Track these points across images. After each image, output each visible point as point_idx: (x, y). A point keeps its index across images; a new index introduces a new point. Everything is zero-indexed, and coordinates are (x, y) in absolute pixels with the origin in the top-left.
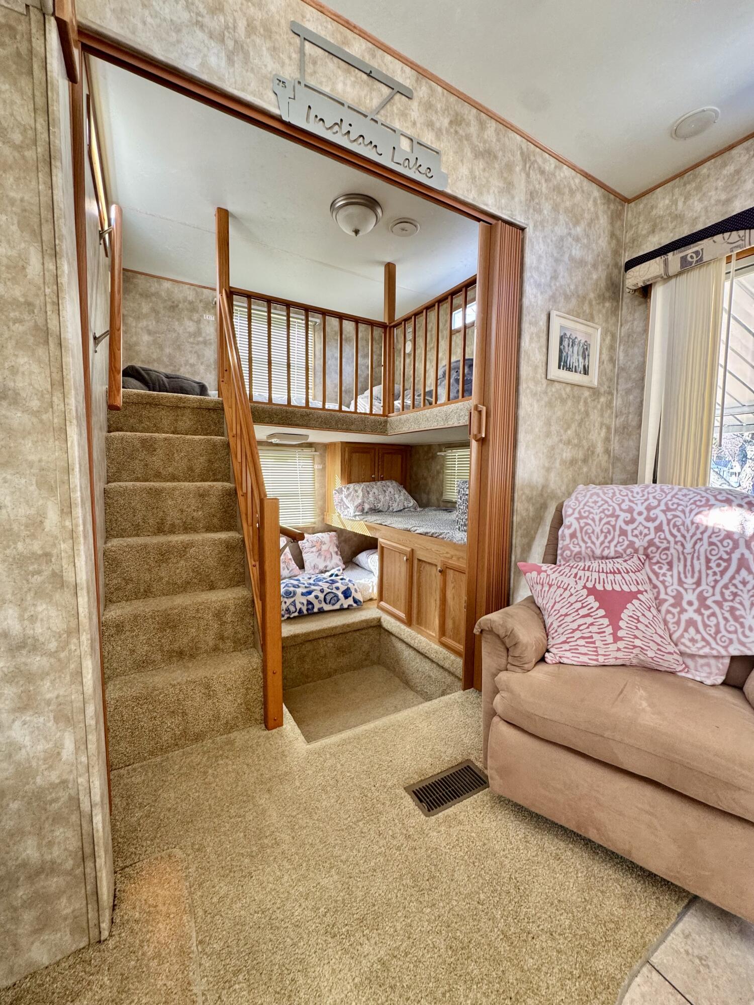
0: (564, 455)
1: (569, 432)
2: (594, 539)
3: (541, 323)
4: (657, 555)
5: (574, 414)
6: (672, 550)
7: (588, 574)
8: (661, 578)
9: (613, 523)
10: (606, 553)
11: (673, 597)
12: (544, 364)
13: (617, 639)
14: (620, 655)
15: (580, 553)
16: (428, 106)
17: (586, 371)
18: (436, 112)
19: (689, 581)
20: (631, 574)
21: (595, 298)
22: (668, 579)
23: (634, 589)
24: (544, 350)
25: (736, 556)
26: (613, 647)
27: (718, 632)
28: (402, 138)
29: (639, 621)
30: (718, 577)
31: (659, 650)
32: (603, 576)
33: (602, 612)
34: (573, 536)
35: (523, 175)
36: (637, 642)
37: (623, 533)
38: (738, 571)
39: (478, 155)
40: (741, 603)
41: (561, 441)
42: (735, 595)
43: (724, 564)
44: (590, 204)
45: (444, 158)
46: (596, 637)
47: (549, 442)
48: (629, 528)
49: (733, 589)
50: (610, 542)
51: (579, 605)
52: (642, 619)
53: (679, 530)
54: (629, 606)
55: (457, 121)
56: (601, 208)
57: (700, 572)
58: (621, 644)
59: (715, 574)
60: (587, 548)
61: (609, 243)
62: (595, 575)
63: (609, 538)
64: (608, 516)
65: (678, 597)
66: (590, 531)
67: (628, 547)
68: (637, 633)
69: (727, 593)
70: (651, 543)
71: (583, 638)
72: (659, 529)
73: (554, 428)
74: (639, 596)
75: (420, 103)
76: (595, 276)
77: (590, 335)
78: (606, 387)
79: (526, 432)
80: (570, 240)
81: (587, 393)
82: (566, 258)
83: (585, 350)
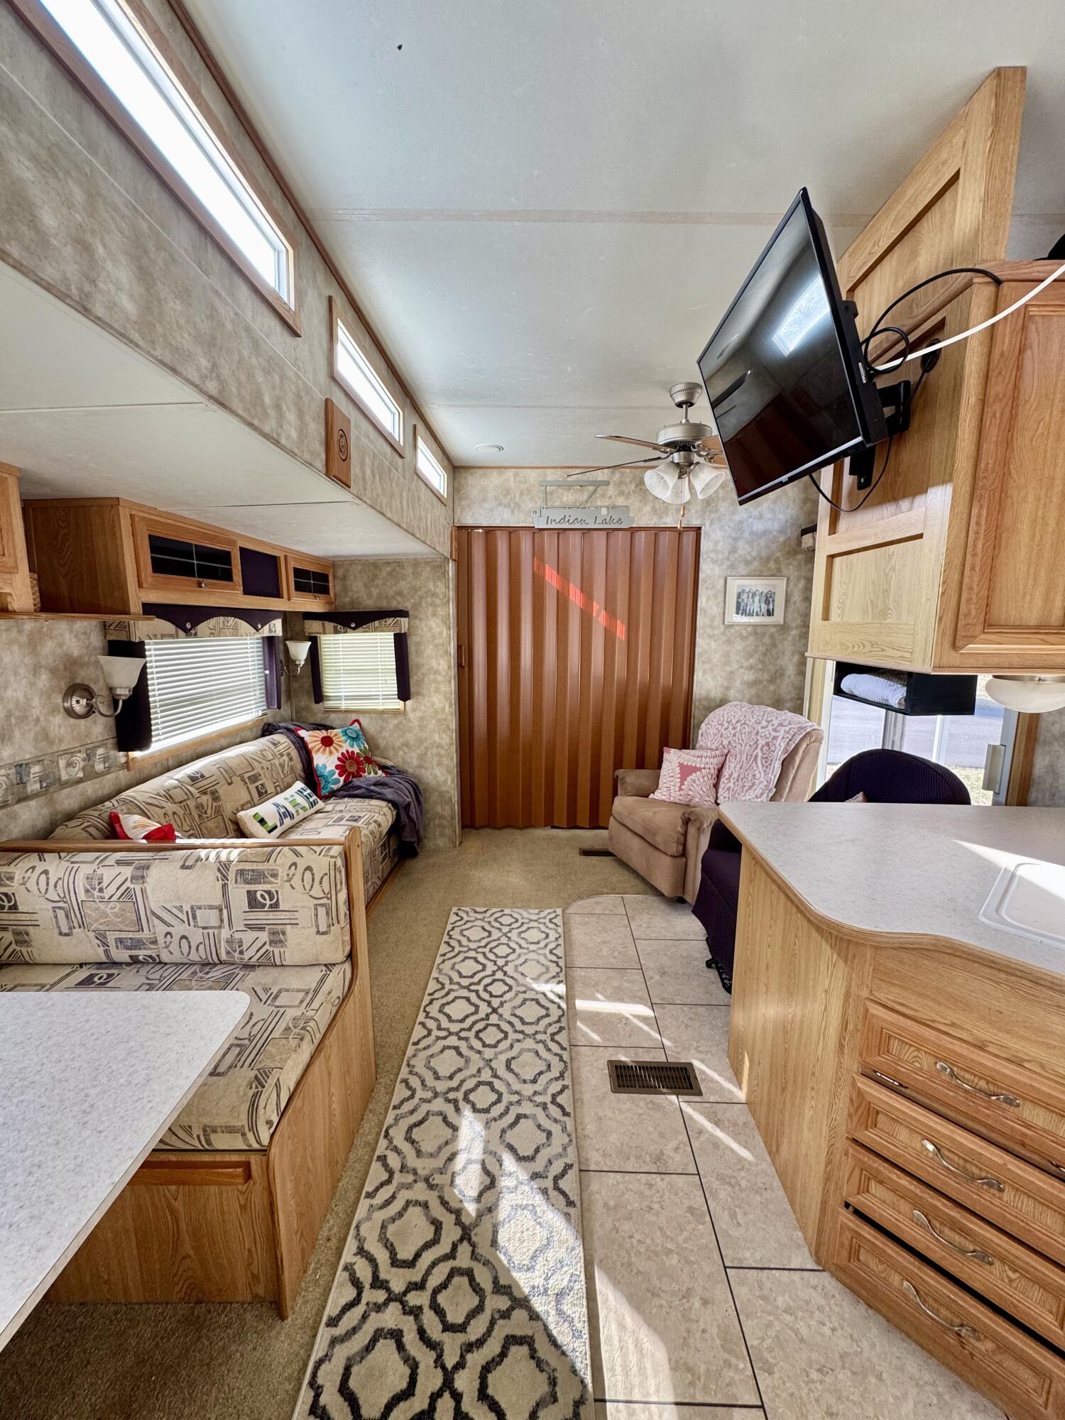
0: (746, 678)
1: (751, 660)
3: (718, 587)
4: (732, 750)
5: (757, 647)
6: (737, 748)
8: (729, 764)
12: (721, 614)
14: (680, 798)
15: (702, 745)
16: (620, 484)
18: (626, 484)
20: (707, 759)
21: (783, 556)
23: (702, 766)
24: (722, 604)
26: (678, 793)
28: (603, 509)
31: (701, 798)
33: (679, 775)
38: (753, 762)
45: (631, 508)
46: (672, 787)
52: (697, 782)
54: (695, 774)
55: (641, 483)
58: (682, 793)
66: (710, 733)
68: (692, 788)
71: (666, 787)
73: (735, 658)
75: (614, 484)
76: (782, 539)
77: (774, 586)
78: (798, 622)
79: (704, 663)
80: (751, 520)
81: (773, 630)
82: (746, 535)
83: (769, 598)
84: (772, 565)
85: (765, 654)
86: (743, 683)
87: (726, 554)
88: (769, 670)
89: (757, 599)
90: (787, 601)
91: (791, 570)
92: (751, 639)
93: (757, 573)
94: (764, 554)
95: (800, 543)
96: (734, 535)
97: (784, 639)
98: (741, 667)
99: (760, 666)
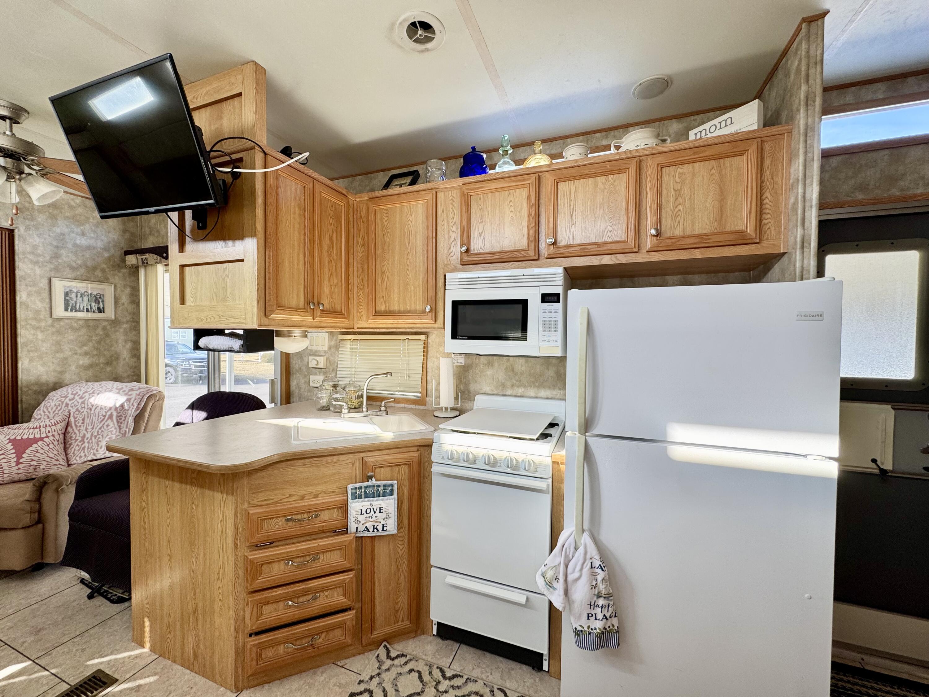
0: (81, 362)
1: (85, 348)
2: (50, 409)
3: (41, 285)
4: (78, 416)
5: (90, 337)
6: (85, 413)
11: (81, 437)
12: (48, 309)
13: (18, 463)
14: (21, 471)
17: (101, 311)
19: (90, 428)
22: (82, 428)
23: (44, 436)
24: (48, 301)
26: (15, 468)
27: (90, 450)
29: (37, 452)
32: (26, 431)
33: (13, 451)
42: (102, 432)
43: (103, 418)
46: (4, 465)
47: (60, 355)
49: (102, 429)
50: (58, 411)
52: (40, 451)
54: (35, 445)
58: (21, 466)
59: (99, 422)
61: (122, 236)
63: (59, 408)
65: (84, 436)
66: (48, 406)
68: (34, 458)
70: (77, 410)
73: (67, 346)
76: (106, 255)
77: (104, 290)
78: (128, 318)
79: (28, 351)
80: (73, 235)
81: (105, 323)
82: (70, 246)
83: (98, 299)
84: (98, 273)
85: (99, 342)
86: (78, 367)
87: (48, 258)
88: (105, 355)
89: (86, 299)
90: (116, 302)
91: (118, 278)
92: (84, 330)
93: (84, 278)
94: (90, 263)
95: (124, 261)
96: (55, 243)
97: (115, 331)
98: (76, 354)
99: (95, 353)
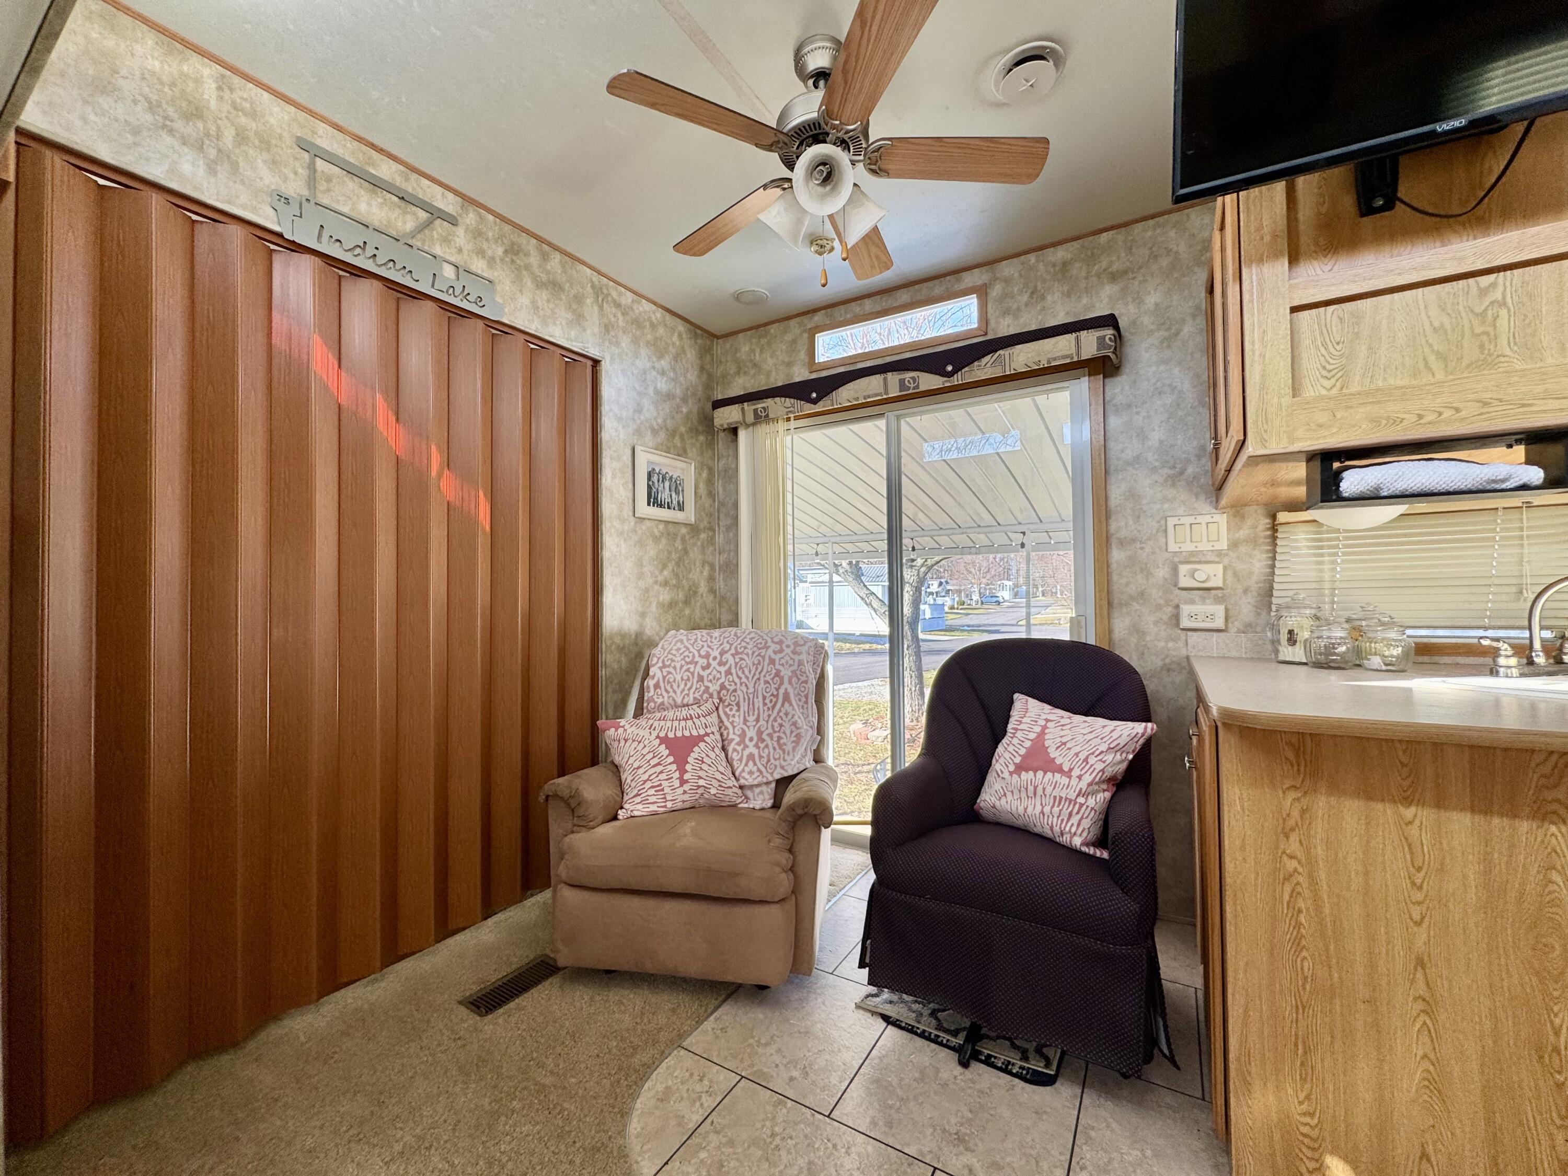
0: (661, 598)
1: (665, 573)
2: (675, 687)
3: (625, 458)
4: (728, 697)
5: (670, 553)
6: (739, 692)
7: (662, 723)
8: (731, 720)
9: (692, 670)
10: (685, 702)
11: (739, 736)
12: (631, 501)
13: (683, 782)
14: (686, 797)
15: (662, 703)
16: (477, 234)
17: (681, 507)
18: (487, 240)
19: (752, 719)
20: (702, 718)
21: (687, 432)
22: (736, 719)
23: (702, 732)
24: (631, 486)
25: (782, 691)
26: (680, 791)
27: (769, 761)
28: (446, 265)
29: (703, 762)
30: (770, 712)
31: (720, 786)
32: (676, 723)
33: (671, 759)
34: (657, 686)
35: (596, 308)
36: (701, 782)
37: (701, 679)
38: (783, 705)
39: (540, 285)
40: (784, 733)
41: (656, 582)
42: (781, 725)
43: (774, 700)
44: (675, 338)
45: (499, 288)
46: (665, 784)
47: (642, 583)
48: (705, 674)
49: (779, 720)
50: (689, 689)
51: (651, 755)
52: (706, 760)
53: (743, 672)
54: (696, 749)
55: (513, 251)
56: (687, 343)
57: (758, 709)
58: (686, 787)
59: (768, 709)
60: (669, 697)
61: (699, 377)
62: (669, 724)
63: (689, 685)
64: (688, 663)
65: (743, 735)
66: (671, 680)
67: (704, 693)
68: (702, 774)
69: (776, 724)
70: (723, 687)
71: (652, 787)
72: (728, 672)
73: (648, 569)
74: (706, 739)
75: (467, 230)
76: (685, 410)
78: (705, 522)
80: (654, 373)
81: (684, 530)
82: (651, 392)
83: (679, 487)
84: (677, 441)
85: (678, 565)
88: (683, 587)
89: (667, 485)
90: (696, 494)
91: (697, 451)
92: (664, 541)
93: (665, 447)
94: (669, 425)
95: (710, 420)
96: (638, 387)
97: (694, 545)
99: (674, 582)
